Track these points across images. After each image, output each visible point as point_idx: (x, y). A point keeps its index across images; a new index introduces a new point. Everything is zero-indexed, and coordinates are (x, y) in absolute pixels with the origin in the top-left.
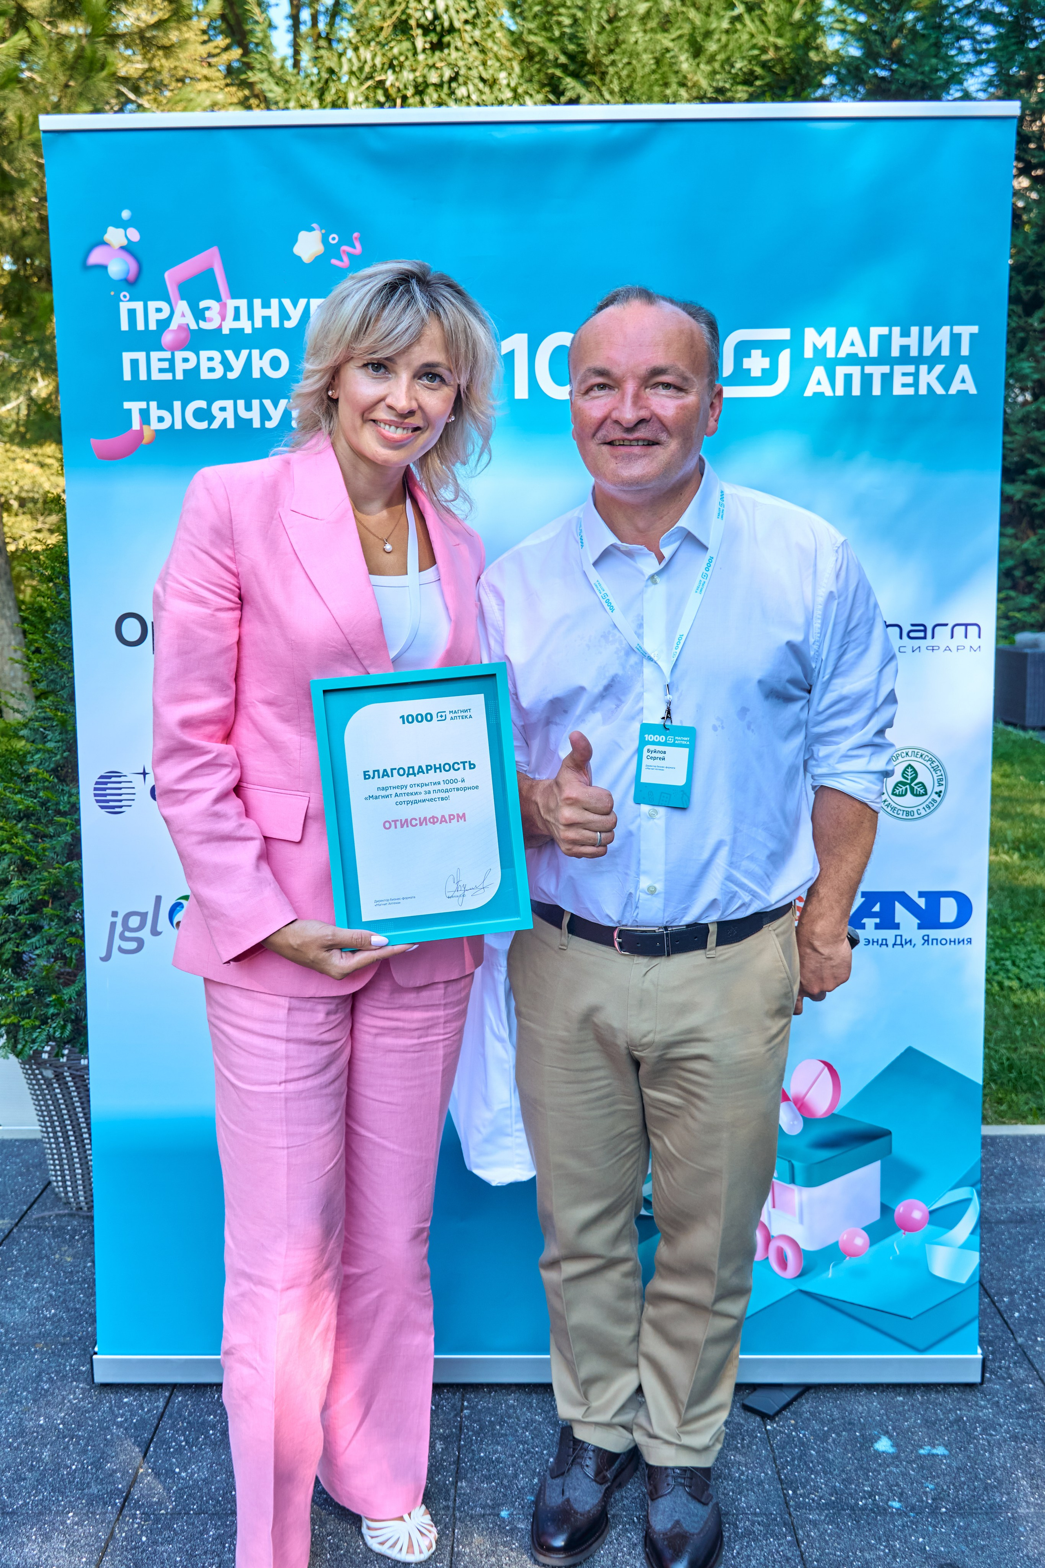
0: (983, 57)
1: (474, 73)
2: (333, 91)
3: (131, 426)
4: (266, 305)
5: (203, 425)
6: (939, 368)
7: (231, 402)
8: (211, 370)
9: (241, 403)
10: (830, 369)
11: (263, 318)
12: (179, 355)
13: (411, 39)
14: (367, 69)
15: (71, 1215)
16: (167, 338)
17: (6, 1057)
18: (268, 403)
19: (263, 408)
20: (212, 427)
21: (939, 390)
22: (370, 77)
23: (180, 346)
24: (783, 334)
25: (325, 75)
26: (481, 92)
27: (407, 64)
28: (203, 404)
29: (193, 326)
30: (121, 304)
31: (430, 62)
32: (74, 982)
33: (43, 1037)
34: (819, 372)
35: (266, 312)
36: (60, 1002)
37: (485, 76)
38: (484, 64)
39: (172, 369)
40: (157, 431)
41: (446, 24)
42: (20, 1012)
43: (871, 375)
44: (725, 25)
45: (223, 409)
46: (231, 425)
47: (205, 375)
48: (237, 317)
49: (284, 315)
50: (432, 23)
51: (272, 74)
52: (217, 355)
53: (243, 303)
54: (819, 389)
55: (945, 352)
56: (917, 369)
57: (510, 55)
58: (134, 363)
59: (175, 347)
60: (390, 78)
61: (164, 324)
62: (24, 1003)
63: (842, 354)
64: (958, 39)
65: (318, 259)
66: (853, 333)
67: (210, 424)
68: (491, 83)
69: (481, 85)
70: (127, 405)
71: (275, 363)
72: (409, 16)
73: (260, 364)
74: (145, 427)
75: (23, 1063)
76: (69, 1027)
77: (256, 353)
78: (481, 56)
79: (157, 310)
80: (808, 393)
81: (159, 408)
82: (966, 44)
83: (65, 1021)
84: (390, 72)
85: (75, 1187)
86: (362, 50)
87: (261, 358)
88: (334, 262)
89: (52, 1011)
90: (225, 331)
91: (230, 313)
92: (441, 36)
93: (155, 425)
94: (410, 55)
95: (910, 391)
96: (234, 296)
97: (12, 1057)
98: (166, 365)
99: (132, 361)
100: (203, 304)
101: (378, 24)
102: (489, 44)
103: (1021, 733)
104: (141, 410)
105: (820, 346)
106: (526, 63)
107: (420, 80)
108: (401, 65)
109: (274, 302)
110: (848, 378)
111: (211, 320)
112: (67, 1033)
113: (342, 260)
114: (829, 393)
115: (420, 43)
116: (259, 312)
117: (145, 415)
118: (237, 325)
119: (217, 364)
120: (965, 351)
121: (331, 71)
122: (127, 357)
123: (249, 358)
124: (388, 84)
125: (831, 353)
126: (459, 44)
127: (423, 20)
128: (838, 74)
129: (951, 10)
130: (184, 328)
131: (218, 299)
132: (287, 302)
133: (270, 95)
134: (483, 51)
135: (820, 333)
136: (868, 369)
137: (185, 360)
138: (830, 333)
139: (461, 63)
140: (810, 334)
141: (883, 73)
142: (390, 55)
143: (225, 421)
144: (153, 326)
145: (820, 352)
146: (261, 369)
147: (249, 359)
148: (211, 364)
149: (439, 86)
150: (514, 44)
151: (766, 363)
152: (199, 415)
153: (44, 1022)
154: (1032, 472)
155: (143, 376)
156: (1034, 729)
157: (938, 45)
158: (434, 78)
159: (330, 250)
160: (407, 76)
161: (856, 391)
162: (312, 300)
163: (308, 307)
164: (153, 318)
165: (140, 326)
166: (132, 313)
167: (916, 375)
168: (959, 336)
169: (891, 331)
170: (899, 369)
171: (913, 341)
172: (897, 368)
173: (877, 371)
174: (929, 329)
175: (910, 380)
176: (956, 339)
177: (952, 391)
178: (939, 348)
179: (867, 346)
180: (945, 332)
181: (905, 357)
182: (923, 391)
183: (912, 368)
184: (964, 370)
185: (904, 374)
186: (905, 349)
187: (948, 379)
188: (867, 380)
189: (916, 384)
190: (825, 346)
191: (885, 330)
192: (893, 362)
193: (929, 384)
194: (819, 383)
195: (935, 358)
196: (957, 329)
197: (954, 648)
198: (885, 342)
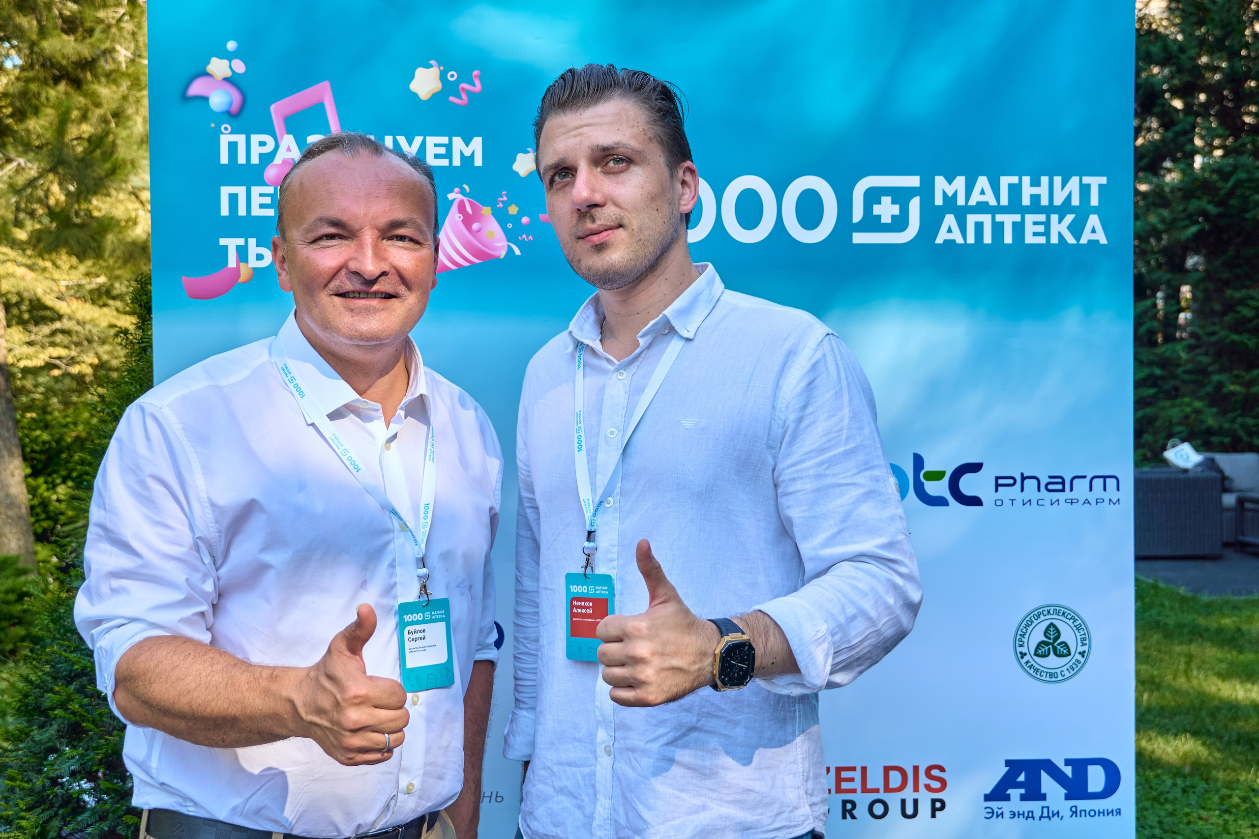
3: (227, 264)
10: (961, 216)
16: (270, 173)
24: (914, 181)
30: (222, 136)
34: (950, 220)
40: (254, 269)
43: (1002, 224)
54: (950, 237)
58: (233, 198)
61: (266, 159)
63: (972, 202)
65: (435, 96)
66: (983, 182)
70: (223, 242)
74: (242, 265)
79: (259, 144)
80: (939, 240)
81: (258, 245)
88: (452, 99)
93: (253, 263)
99: (230, 195)
104: (238, 247)
105: (950, 194)
109: (389, 139)
110: (979, 226)
113: (460, 98)
114: (960, 240)
117: (242, 253)
122: (225, 191)
125: (961, 201)
132: (401, 139)
135: (950, 181)
136: (999, 218)
138: (960, 182)
140: (940, 182)
144: (255, 160)
145: (950, 201)
151: (896, 210)
155: (242, 212)
159: (448, 88)
161: (988, 239)
162: (428, 138)
163: (423, 145)
164: (256, 152)
165: (242, 159)
166: (233, 146)
167: (1047, 224)
168: (1088, 186)
169: (1020, 180)
170: (1030, 218)
171: (1043, 190)
172: (1027, 216)
173: (1008, 220)
174: (1058, 180)
175: (1041, 229)
176: (1085, 190)
177: (1084, 241)
178: (1069, 197)
179: (997, 196)
180: (1074, 181)
181: (1036, 206)
182: (1054, 240)
183: (1042, 218)
184: (1094, 220)
185: (1035, 223)
186: (1036, 198)
187: (1077, 229)
188: (998, 228)
189: (1047, 233)
190: (956, 193)
191: (1014, 180)
192: (1024, 211)
193: (1060, 233)
194: (950, 230)
195: (1065, 208)
196: (1086, 180)
197: (1093, 502)
198: (1015, 191)
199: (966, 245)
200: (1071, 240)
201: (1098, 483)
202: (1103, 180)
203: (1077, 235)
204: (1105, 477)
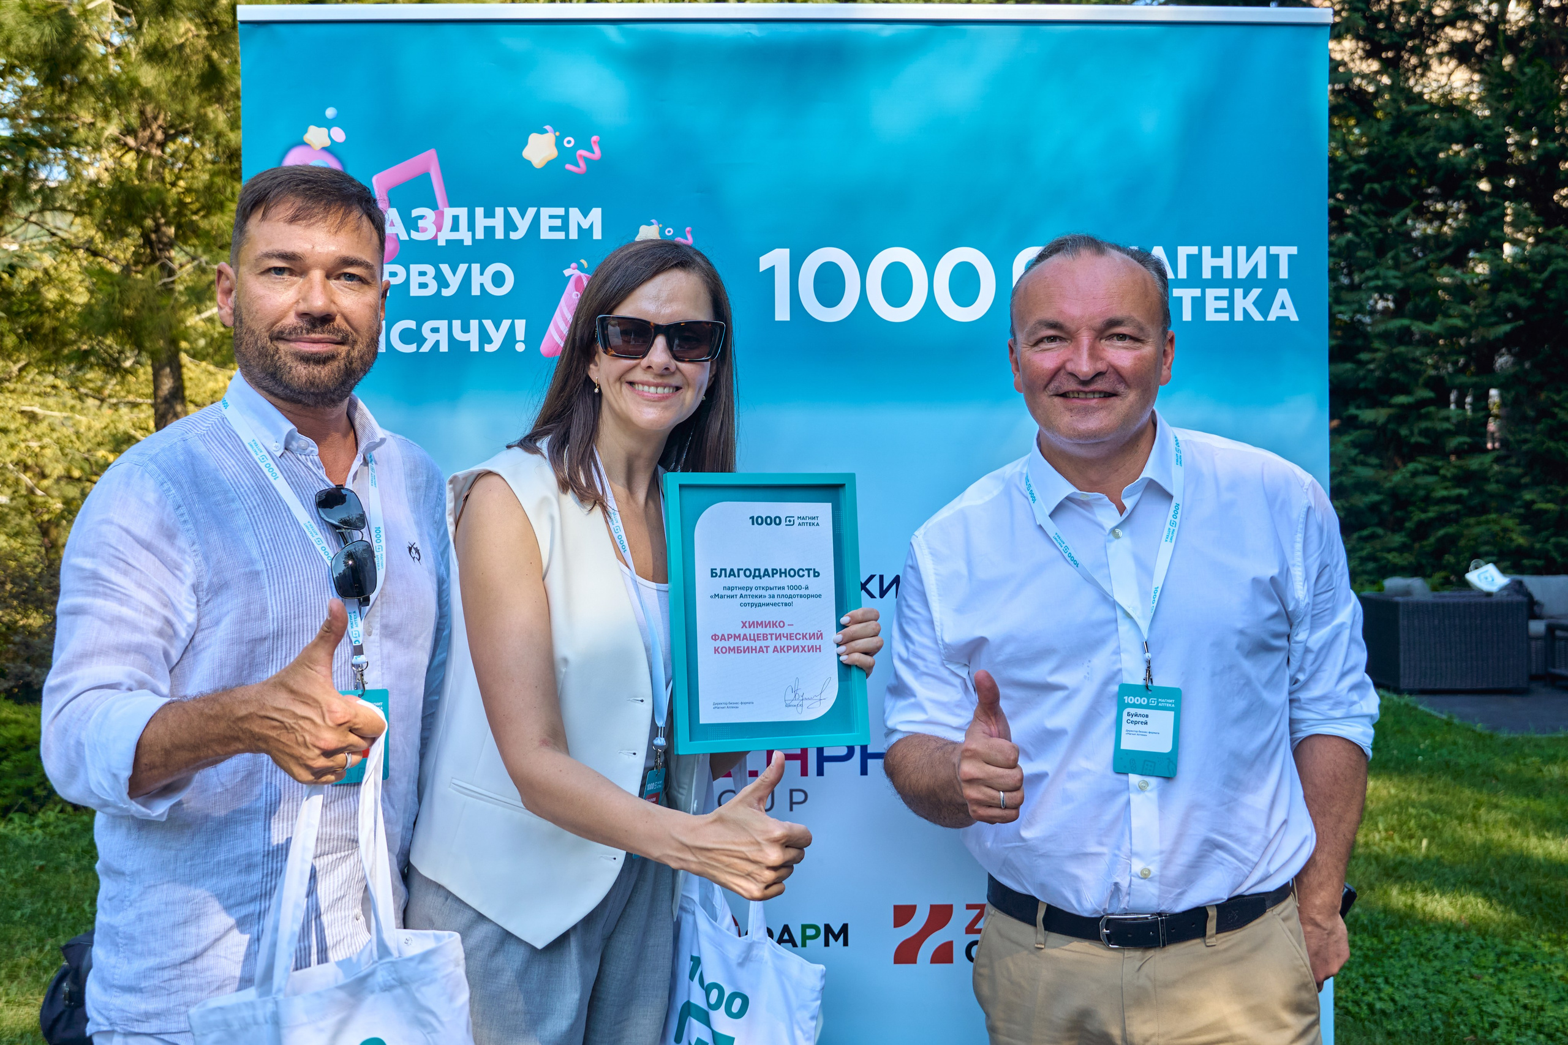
4: (490, 214)
5: (412, 348)
6: (1255, 292)
7: (446, 322)
8: (423, 286)
9: (457, 324)
11: (486, 228)
18: (488, 324)
19: (482, 329)
20: (421, 350)
21: (1257, 316)
28: (411, 324)
29: (404, 236)
35: (489, 222)
43: (1180, 298)
45: (435, 330)
46: (444, 348)
47: (415, 291)
48: (455, 227)
49: (510, 225)
52: (430, 270)
53: (462, 212)
55: (1262, 274)
56: (1232, 293)
65: (550, 164)
66: (1157, 252)
67: (419, 347)
71: (498, 279)
73: (481, 280)
77: (476, 267)
87: (482, 274)
88: (568, 166)
90: (441, 242)
91: (448, 223)
95: (1225, 317)
96: (451, 206)
100: (415, 212)
109: (499, 211)
111: (424, 230)
113: (578, 166)
116: (481, 222)
118: (455, 236)
119: (429, 279)
120: (1284, 274)
123: (468, 274)
131: (434, 206)
132: (514, 211)
136: (1177, 292)
137: (393, 275)
143: (437, 342)
146: (482, 285)
147: (468, 276)
148: (423, 279)
152: (407, 336)
159: (564, 154)
162: (542, 209)
163: (537, 218)
167: (1231, 299)
168: (1277, 257)
169: (1200, 251)
170: (1211, 293)
172: (1208, 291)
173: (1187, 295)
174: (1242, 250)
175: (1224, 304)
176: (1273, 261)
177: (1272, 317)
178: (1255, 268)
179: (1175, 267)
180: (1261, 251)
181: (1217, 279)
182: (1239, 317)
183: (1225, 292)
184: (1282, 296)
185: (1217, 298)
186: (1217, 271)
187: (1265, 305)
189: (1230, 310)
191: (1194, 250)
192: (1205, 285)
193: (1244, 309)
195: (1251, 281)
196: (1275, 250)
198: (1195, 262)
202: (1296, 250)
203: (1265, 312)
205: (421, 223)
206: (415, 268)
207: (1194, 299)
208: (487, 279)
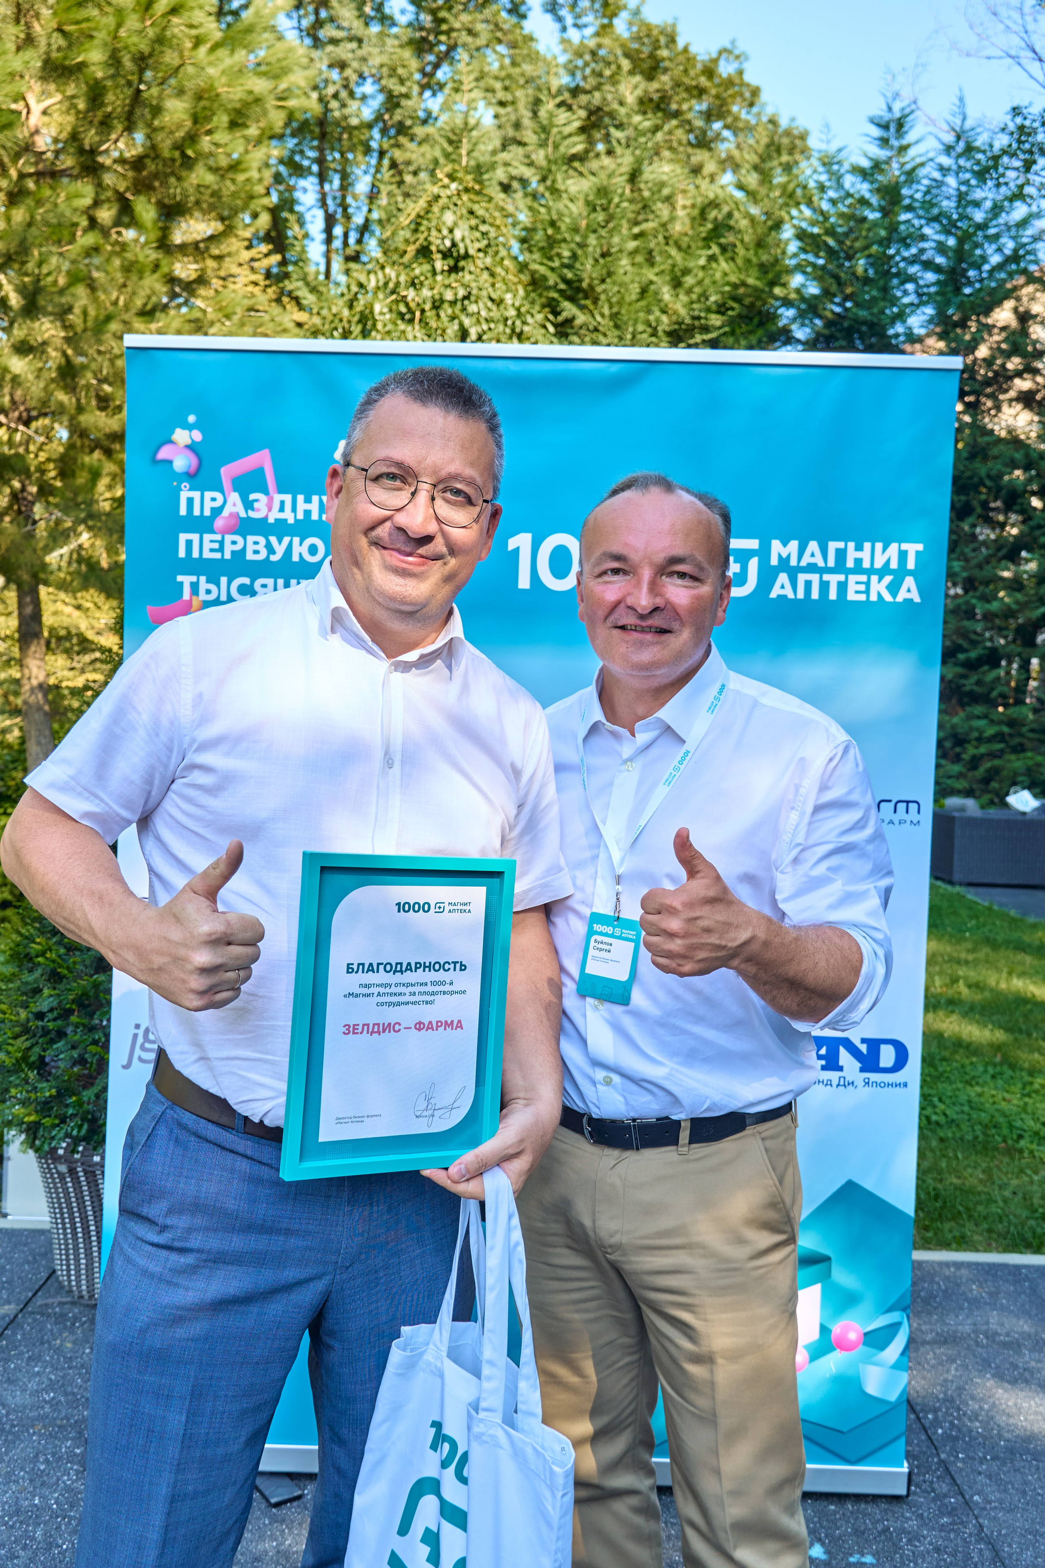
0: (925, 298)
1: (484, 293)
2: (362, 302)
3: (182, 597)
4: (308, 500)
6: (888, 579)
7: (273, 580)
8: (256, 552)
9: (281, 582)
10: (793, 574)
11: (305, 510)
12: (229, 538)
13: (431, 261)
14: (391, 285)
15: (73, 1303)
16: (219, 523)
17: (24, 1152)
21: (888, 597)
22: (393, 292)
23: (229, 530)
24: (753, 544)
25: (354, 289)
26: (490, 310)
27: (426, 283)
28: (246, 581)
29: (243, 514)
30: (181, 492)
31: (447, 282)
32: (92, 1084)
33: (62, 1135)
34: (783, 578)
35: (308, 507)
36: (80, 1104)
37: (494, 296)
38: (493, 285)
39: (221, 550)
41: (462, 251)
42: (42, 1110)
43: (828, 583)
44: (702, 262)
45: (265, 586)
47: (250, 556)
48: (282, 509)
50: (450, 250)
51: (307, 284)
52: (262, 540)
53: (288, 498)
54: (782, 592)
55: (894, 565)
56: (869, 579)
57: (516, 280)
58: (189, 543)
59: (225, 531)
60: (411, 294)
61: (216, 512)
62: (46, 1103)
63: (803, 563)
64: (903, 283)
66: (813, 546)
68: (499, 303)
69: (490, 304)
70: (180, 578)
71: (313, 550)
72: (430, 243)
73: (300, 550)
74: (194, 598)
75: (40, 1157)
76: (85, 1127)
77: (296, 540)
78: (491, 280)
79: (211, 499)
80: (773, 595)
81: (207, 582)
82: (910, 287)
83: (83, 1120)
84: (411, 289)
85: (78, 1276)
86: (388, 270)
87: (301, 545)
89: (70, 1111)
90: (271, 520)
91: (276, 505)
92: (457, 260)
93: (203, 596)
94: (429, 275)
95: (862, 597)
96: (280, 491)
97: (31, 1152)
98: (216, 546)
99: (187, 540)
100: (252, 497)
101: (402, 246)
102: (499, 270)
103: (949, 888)
104: (192, 584)
105: (784, 556)
106: (530, 288)
107: (437, 297)
108: (421, 283)
109: (315, 499)
110: (808, 584)
111: (259, 510)
112: (83, 1132)
114: (791, 596)
115: (439, 265)
116: (301, 506)
117: (195, 587)
118: (281, 516)
119: (261, 547)
120: (911, 565)
121: (361, 285)
122: (183, 537)
124: (409, 299)
125: (793, 562)
126: (472, 268)
127: (442, 247)
128: (799, 309)
129: (898, 258)
130: (235, 516)
131: (266, 493)
133: (304, 302)
134: (492, 275)
135: (785, 544)
136: (826, 577)
137: (232, 543)
138: (794, 545)
139: (473, 285)
140: (776, 546)
141: (838, 310)
142: (412, 275)
144: (207, 513)
145: (784, 562)
146: (300, 554)
147: (290, 545)
148: (256, 547)
149: (453, 303)
150: (521, 271)
151: (739, 568)
152: (243, 590)
153: (63, 1121)
154: (961, 656)
155: (195, 554)
156: (960, 884)
157: (885, 290)
158: (449, 296)
160: (426, 293)
161: (815, 595)
164: (208, 505)
165: (197, 512)
166: (190, 501)
167: (868, 584)
168: (906, 552)
169: (846, 545)
170: (852, 578)
171: (865, 555)
172: (851, 576)
173: (834, 579)
174: (879, 546)
175: (862, 588)
176: (903, 555)
177: (900, 598)
178: (888, 562)
179: (825, 557)
180: (894, 548)
181: (858, 568)
182: (874, 597)
183: (864, 578)
184: (909, 581)
185: (858, 583)
186: (858, 561)
187: (894, 588)
188: (824, 586)
189: (867, 592)
190: (789, 556)
192: (848, 572)
193: (879, 592)
194: (783, 587)
195: (885, 570)
196: (904, 546)
197: (896, 822)
198: (841, 555)
199: (796, 600)
200: (888, 598)
201: (902, 807)
202: (920, 547)
203: (894, 594)
204: (908, 802)
205: (256, 505)
206: (251, 539)
207: (839, 583)
208: (304, 549)
